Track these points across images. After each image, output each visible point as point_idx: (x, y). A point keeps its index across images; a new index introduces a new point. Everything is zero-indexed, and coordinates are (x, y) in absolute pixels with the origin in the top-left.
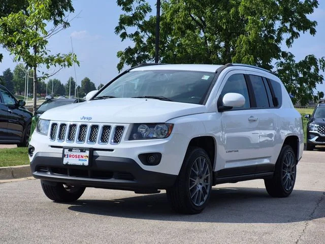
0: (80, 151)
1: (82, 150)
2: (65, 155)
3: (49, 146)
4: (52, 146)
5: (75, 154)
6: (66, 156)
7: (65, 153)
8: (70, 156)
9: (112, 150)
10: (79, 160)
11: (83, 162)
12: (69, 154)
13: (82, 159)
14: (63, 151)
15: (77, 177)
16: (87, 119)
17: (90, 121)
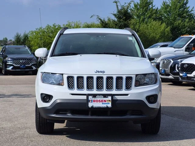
0: (103, 97)
1: (105, 96)
2: (89, 101)
3: (70, 94)
4: (72, 94)
5: (98, 99)
6: (91, 101)
7: (89, 99)
8: (94, 101)
9: (127, 95)
10: (103, 104)
11: (107, 105)
12: (93, 100)
13: (105, 102)
14: (88, 98)
15: (98, 116)
16: (101, 72)
17: (104, 74)
